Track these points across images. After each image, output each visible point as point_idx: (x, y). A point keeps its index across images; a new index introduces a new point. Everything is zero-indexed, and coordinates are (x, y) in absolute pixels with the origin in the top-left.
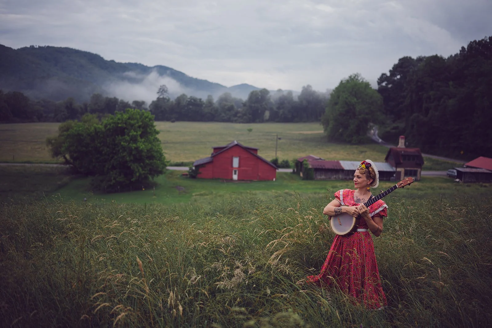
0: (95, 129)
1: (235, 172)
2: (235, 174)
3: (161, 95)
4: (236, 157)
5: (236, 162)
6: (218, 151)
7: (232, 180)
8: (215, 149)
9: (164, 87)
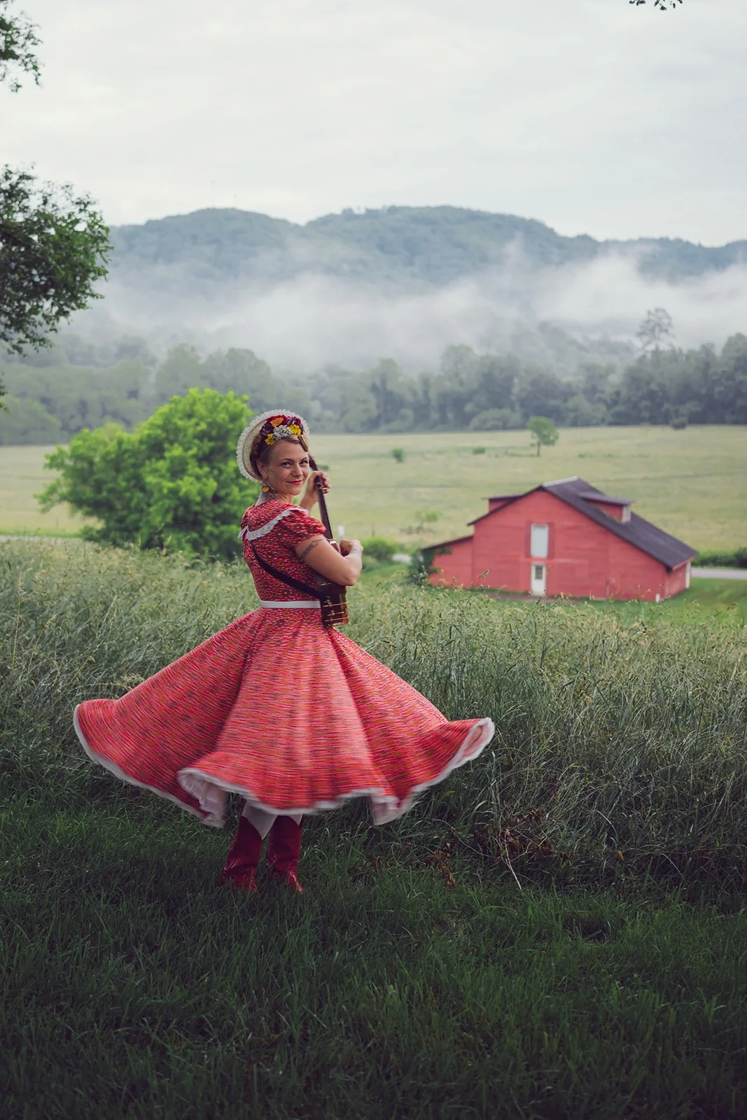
0: (120, 443)
1: (539, 569)
2: (539, 576)
3: (649, 343)
4: (540, 525)
5: (540, 541)
6: (501, 504)
7: (527, 594)
8: (492, 501)
9: (660, 314)
